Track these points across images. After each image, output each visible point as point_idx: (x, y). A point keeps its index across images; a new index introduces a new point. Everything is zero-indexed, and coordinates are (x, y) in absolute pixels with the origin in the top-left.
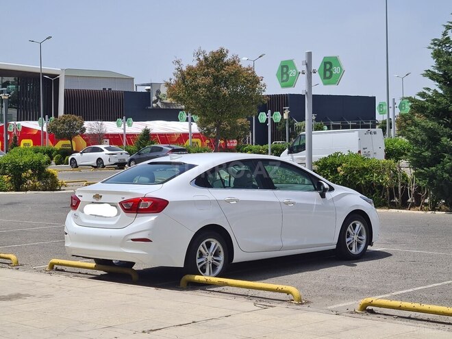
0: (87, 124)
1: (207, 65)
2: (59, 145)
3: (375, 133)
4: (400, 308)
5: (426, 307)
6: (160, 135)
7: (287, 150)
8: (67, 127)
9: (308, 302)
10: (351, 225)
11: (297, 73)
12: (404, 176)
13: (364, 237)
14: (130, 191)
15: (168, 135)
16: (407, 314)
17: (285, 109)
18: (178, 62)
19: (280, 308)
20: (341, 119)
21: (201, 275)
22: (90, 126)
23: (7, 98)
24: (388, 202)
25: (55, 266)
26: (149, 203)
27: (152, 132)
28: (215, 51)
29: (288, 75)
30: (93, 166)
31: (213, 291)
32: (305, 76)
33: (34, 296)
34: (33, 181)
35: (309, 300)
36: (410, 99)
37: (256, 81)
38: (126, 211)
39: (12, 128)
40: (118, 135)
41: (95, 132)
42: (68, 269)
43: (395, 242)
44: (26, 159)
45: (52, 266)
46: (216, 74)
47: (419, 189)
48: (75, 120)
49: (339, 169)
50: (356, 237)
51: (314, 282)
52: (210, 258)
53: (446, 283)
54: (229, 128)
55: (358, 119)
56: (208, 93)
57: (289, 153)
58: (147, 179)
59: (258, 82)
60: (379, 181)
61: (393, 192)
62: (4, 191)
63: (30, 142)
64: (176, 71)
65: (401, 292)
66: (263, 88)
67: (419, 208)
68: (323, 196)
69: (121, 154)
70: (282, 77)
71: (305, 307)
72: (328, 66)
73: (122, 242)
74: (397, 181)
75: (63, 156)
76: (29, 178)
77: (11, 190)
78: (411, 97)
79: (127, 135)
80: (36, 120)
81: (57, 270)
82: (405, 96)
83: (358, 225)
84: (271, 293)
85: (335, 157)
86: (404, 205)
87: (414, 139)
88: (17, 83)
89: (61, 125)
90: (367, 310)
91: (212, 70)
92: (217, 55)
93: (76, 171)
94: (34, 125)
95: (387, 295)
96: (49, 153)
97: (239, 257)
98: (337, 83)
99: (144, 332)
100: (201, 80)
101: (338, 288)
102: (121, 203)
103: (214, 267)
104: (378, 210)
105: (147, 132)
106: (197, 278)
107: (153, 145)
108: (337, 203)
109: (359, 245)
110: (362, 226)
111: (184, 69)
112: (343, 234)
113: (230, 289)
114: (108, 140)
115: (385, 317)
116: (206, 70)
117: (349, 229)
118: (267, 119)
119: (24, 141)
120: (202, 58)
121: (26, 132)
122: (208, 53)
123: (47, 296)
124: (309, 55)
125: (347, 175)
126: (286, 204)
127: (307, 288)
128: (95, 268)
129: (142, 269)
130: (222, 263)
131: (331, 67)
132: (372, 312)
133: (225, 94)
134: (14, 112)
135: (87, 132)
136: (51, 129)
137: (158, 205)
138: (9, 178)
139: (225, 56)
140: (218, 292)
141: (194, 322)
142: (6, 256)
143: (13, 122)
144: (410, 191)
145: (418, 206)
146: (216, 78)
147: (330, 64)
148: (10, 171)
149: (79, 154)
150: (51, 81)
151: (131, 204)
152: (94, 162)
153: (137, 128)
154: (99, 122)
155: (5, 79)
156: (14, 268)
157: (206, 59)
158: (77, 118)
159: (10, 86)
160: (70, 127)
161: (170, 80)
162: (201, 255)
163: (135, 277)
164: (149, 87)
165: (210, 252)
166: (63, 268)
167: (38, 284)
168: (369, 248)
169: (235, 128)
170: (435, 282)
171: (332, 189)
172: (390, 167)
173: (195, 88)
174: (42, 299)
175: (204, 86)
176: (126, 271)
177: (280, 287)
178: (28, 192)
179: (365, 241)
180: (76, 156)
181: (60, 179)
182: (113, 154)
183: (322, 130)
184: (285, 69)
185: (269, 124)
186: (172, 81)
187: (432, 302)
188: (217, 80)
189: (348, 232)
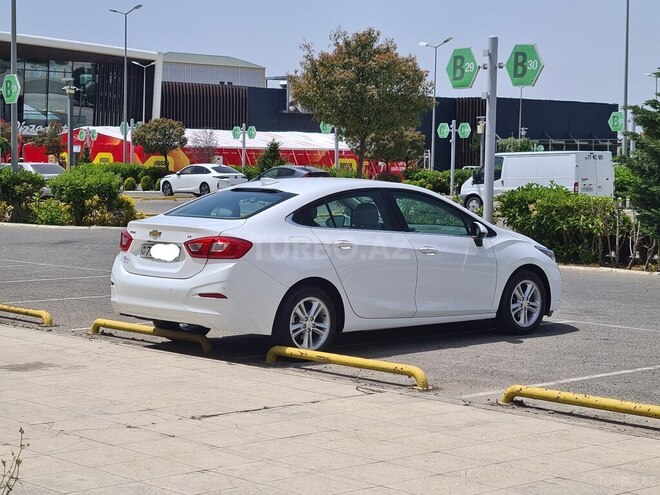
0: (189, 133)
1: (349, 54)
2: (151, 162)
3: (600, 157)
4: (557, 400)
5: (592, 399)
6: (297, 152)
7: (471, 179)
8: (161, 137)
9: (436, 389)
10: (519, 285)
11: (475, 67)
12: (626, 220)
13: (538, 303)
14: (201, 227)
15: (309, 152)
16: (568, 408)
17: (479, 120)
18: (307, 47)
19: (391, 394)
20: (565, 136)
21: (296, 347)
22: (193, 136)
23: (73, 92)
24: (599, 257)
25: (101, 329)
26: (226, 245)
27: (281, 147)
28: (360, 32)
29: (463, 71)
30: (195, 194)
31: (311, 370)
32: (487, 72)
33: (59, 366)
34: (102, 212)
35: (439, 385)
36: (636, 110)
37: (419, 77)
38: (194, 254)
39: (84, 135)
40: (235, 150)
41: (202, 144)
42: (119, 333)
43: (589, 312)
44: (91, 180)
45: (96, 328)
46: (361, 65)
47: (646, 240)
48: (172, 127)
49: (531, 207)
50: (525, 303)
51: (454, 362)
52: (310, 324)
53: (639, 369)
54: (392, 144)
55: (591, 136)
56: (348, 93)
57: (474, 183)
58: (230, 212)
59: (421, 79)
60: (587, 226)
61: (608, 242)
62: (59, 225)
63: (109, 156)
64: (305, 59)
65: (572, 380)
66: (430, 89)
67: (644, 267)
68: (479, 243)
69: (236, 177)
70: (455, 73)
71: (431, 395)
72: (520, 59)
73: (186, 297)
74: (615, 227)
75: (153, 179)
76: (96, 207)
77: (70, 224)
78: (636, 106)
79: (249, 151)
80: (115, 125)
81: (103, 334)
82: (629, 104)
83: (529, 287)
84: (391, 375)
85: (527, 190)
86: (623, 261)
87: (639, 168)
88: (94, 71)
89: (153, 133)
90: (514, 401)
91: (354, 60)
92: (363, 38)
93: (170, 201)
94: (114, 132)
95: (552, 383)
96: (134, 173)
97: (351, 324)
98: (532, 83)
99: (193, 418)
100: (340, 74)
101: (486, 372)
102: (186, 244)
103: (316, 337)
104: (562, 267)
105: (274, 147)
106: (289, 350)
107: (282, 166)
108: (499, 254)
109: (530, 314)
110: (535, 287)
111: (316, 57)
112: (507, 297)
113: (334, 368)
114: (221, 158)
115: (538, 411)
116: (347, 60)
117: (516, 291)
118: (450, 133)
119: (101, 155)
120: (341, 42)
121: (103, 143)
122: (350, 36)
123: (77, 367)
124: (495, 41)
125: (542, 217)
126: (425, 252)
127: (442, 370)
128: (153, 333)
129: (221, 337)
130: (327, 331)
131: (525, 60)
132: (521, 404)
133: (373, 96)
134: (88, 113)
135: (189, 144)
136: (138, 139)
137: (237, 248)
138: (68, 207)
139: (374, 40)
140: (317, 371)
141: (265, 408)
142: (36, 312)
143: (85, 128)
144: (633, 242)
145: (644, 264)
146: (360, 71)
147: (524, 55)
148: (69, 195)
149: (175, 176)
150: (142, 70)
151: (200, 245)
152: (196, 188)
153: (261, 140)
154: (208, 131)
155: (78, 65)
156: (45, 329)
157: (347, 44)
158: (175, 123)
159: (85, 75)
160: (164, 135)
161: (296, 72)
162: (297, 319)
163: (206, 347)
164: (285, 82)
165: (309, 317)
166: (113, 331)
167: (69, 351)
168: (545, 318)
169: (401, 144)
170: (625, 368)
171: (492, 234)
172: (604, 208)
173: (331, 86)
174: (69, 370)
175: (343, 82)
176: (197, 338)
177: (399, 366)
178: (93, 227)
179: (539, 309)
180: (171, 178)
181: (139, 211)
182: (223, 177)
183: (530, 150)
184: (459, 61)
185: (453, 140)
186: (299, 74)
187: (610, 394)
188: (363, 75)
189: (515, 296)
